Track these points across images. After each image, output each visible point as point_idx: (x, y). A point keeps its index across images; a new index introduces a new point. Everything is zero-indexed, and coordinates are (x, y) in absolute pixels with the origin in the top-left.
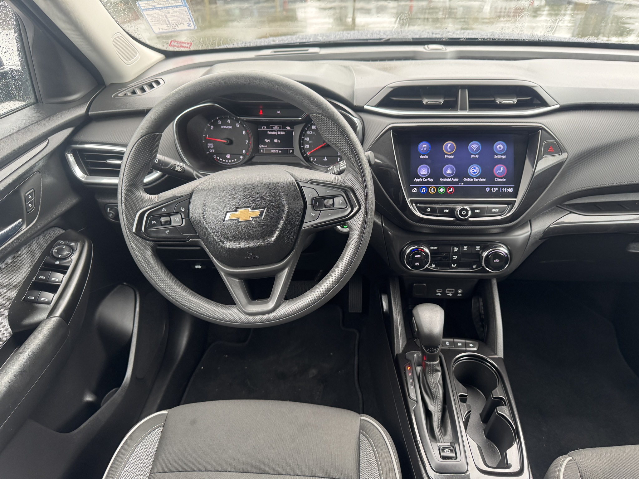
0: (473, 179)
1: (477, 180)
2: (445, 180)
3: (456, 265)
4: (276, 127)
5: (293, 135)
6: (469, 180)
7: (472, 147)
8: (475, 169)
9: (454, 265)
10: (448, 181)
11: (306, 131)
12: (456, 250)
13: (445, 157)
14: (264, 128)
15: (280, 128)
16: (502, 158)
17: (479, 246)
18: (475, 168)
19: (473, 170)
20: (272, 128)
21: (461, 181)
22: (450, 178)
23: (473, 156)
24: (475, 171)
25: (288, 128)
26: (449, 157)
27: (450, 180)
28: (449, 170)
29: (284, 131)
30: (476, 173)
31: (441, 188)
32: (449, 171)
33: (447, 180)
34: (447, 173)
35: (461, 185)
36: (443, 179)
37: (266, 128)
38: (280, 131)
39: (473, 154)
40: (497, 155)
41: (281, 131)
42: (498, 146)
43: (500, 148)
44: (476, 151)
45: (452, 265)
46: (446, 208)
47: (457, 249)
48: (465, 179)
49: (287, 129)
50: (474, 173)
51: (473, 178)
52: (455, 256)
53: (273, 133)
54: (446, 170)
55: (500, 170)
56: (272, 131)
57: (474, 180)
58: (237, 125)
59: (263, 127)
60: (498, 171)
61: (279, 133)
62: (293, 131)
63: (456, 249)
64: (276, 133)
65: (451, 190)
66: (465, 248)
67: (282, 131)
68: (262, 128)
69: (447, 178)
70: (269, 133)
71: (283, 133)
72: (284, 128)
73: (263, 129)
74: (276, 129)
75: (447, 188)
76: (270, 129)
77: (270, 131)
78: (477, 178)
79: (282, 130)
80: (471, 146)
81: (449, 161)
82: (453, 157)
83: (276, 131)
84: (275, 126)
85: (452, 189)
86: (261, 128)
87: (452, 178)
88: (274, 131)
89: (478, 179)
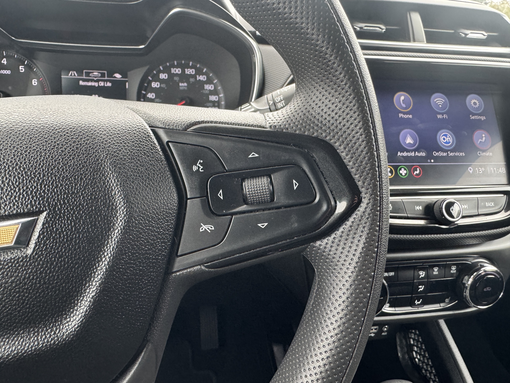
0: (446, 153)
1: (452, 154)
2: (405, 154)
3: (421, 300)
4: (95, 73)
5: (127, 87)
6: (441, 154)
7: (437, 102)
8: (447, 137)
9: (418, 301)
10: (411, 157)
11: (150, 83)
12: (423, 276)
13: (400, 116)
14: (73, 75)
15: (103, 75)
16: (480, 120)
17: (455, 266)
18: (446, 135)
19: (444, 139)
20: (88, 74)
21: (429, 156)
22: (412, 151)
23: (439, 116)
24: (447, 139)
25: (118, 76)
26: (406, 116)
27: (413, 154)
28: (409, 138)
29: (110, 81)
30: (449, 142)
31: (403, 169)
32: (409, 140)
33: (409, 154)
34: (407, 143)
35: (431, 162)
36: (402, 153)
37: (76, 75)
38: (102, 80)
39: (440, 114)
40: (474, 114)
41: (104, 81)
42: (473, 101)
43: (475, 103)
44: (443, 108)
45: (416, 302)
46: (418, 204)
47: (424, 273)
48: (435, 154)
49: (115, 77)
50: (446, 143)
51: (446, 151)
52: (421, 287)
53: (90, 84)
54: (405, 138)
55: (482, 139)
56: (88, 81)
57: (448, 154)
58: (22, 69)
59: (71, 72)
60: (480, 140)
61: (102, 84)
62: (127, 81)
63: (422, 274)
64: (96, 84)
65: (418, 172)
66: (436, 271)
67: (106, 81)
68: (70, 75)
69: (408, 151)
70: (81, 83)
71: (109, 84)
72: (111, 75)
73: (71, 77)
74: (95, 77)
75: (410, 169)
76: (84, 77)
77: (84, 80)
78: (452, 151)
79: (106, 78)
80: (435, 100)
81: (407, 124)
82: (411, 116)
83: (95, 81)
84: (93, 72)
85: (418, 169)
86: (68, 76)
87: (415, 150)
88: (92, 80)
89: (454, 153)
